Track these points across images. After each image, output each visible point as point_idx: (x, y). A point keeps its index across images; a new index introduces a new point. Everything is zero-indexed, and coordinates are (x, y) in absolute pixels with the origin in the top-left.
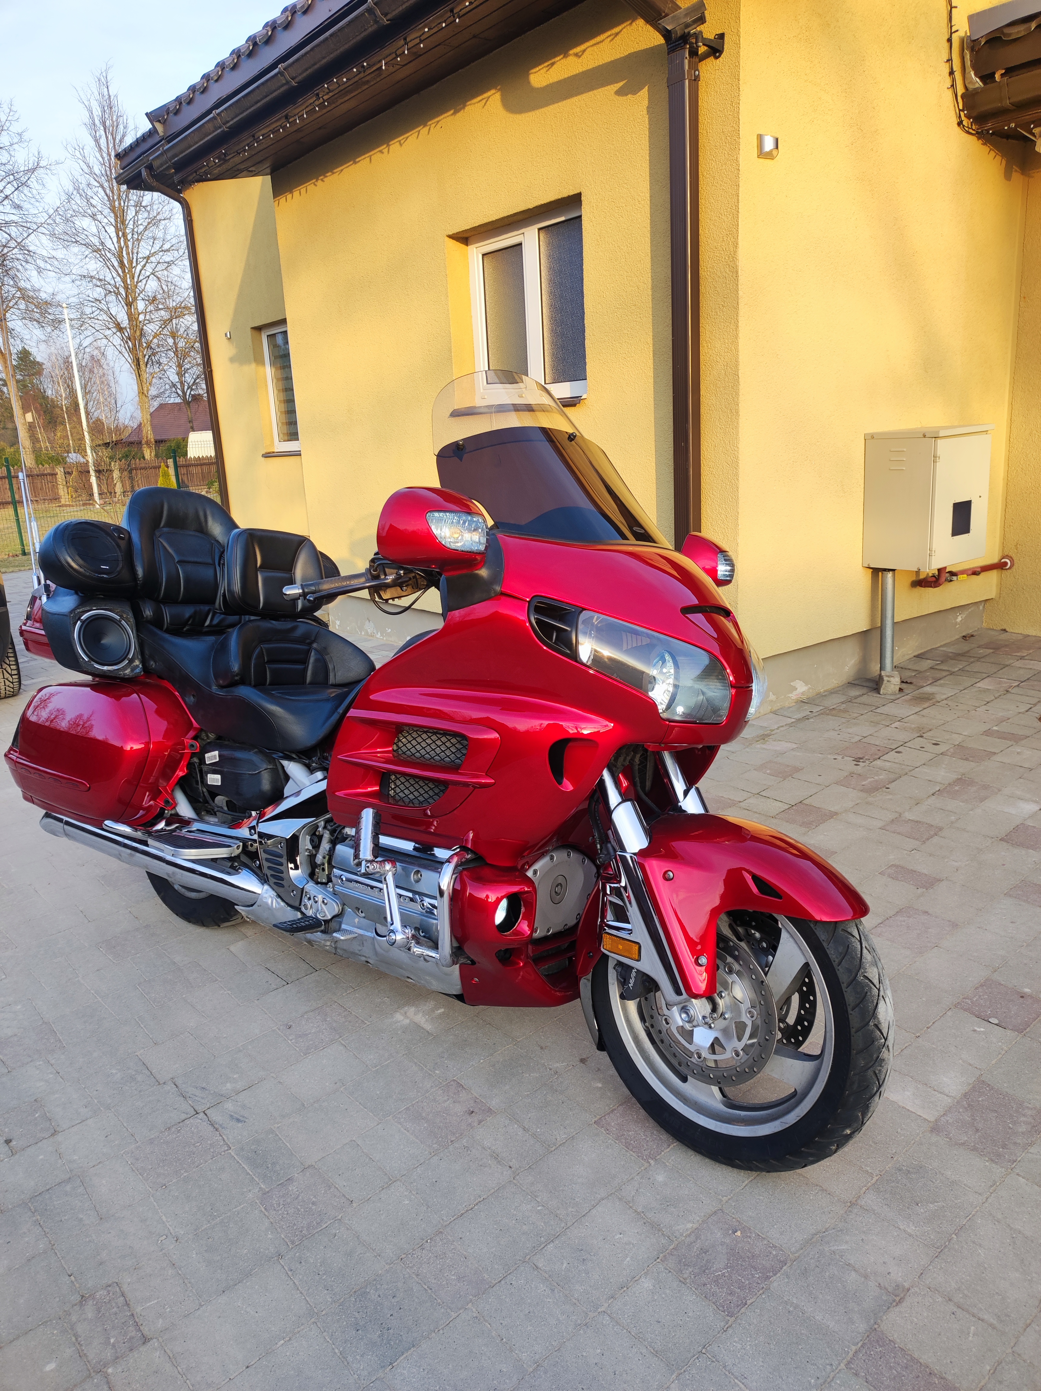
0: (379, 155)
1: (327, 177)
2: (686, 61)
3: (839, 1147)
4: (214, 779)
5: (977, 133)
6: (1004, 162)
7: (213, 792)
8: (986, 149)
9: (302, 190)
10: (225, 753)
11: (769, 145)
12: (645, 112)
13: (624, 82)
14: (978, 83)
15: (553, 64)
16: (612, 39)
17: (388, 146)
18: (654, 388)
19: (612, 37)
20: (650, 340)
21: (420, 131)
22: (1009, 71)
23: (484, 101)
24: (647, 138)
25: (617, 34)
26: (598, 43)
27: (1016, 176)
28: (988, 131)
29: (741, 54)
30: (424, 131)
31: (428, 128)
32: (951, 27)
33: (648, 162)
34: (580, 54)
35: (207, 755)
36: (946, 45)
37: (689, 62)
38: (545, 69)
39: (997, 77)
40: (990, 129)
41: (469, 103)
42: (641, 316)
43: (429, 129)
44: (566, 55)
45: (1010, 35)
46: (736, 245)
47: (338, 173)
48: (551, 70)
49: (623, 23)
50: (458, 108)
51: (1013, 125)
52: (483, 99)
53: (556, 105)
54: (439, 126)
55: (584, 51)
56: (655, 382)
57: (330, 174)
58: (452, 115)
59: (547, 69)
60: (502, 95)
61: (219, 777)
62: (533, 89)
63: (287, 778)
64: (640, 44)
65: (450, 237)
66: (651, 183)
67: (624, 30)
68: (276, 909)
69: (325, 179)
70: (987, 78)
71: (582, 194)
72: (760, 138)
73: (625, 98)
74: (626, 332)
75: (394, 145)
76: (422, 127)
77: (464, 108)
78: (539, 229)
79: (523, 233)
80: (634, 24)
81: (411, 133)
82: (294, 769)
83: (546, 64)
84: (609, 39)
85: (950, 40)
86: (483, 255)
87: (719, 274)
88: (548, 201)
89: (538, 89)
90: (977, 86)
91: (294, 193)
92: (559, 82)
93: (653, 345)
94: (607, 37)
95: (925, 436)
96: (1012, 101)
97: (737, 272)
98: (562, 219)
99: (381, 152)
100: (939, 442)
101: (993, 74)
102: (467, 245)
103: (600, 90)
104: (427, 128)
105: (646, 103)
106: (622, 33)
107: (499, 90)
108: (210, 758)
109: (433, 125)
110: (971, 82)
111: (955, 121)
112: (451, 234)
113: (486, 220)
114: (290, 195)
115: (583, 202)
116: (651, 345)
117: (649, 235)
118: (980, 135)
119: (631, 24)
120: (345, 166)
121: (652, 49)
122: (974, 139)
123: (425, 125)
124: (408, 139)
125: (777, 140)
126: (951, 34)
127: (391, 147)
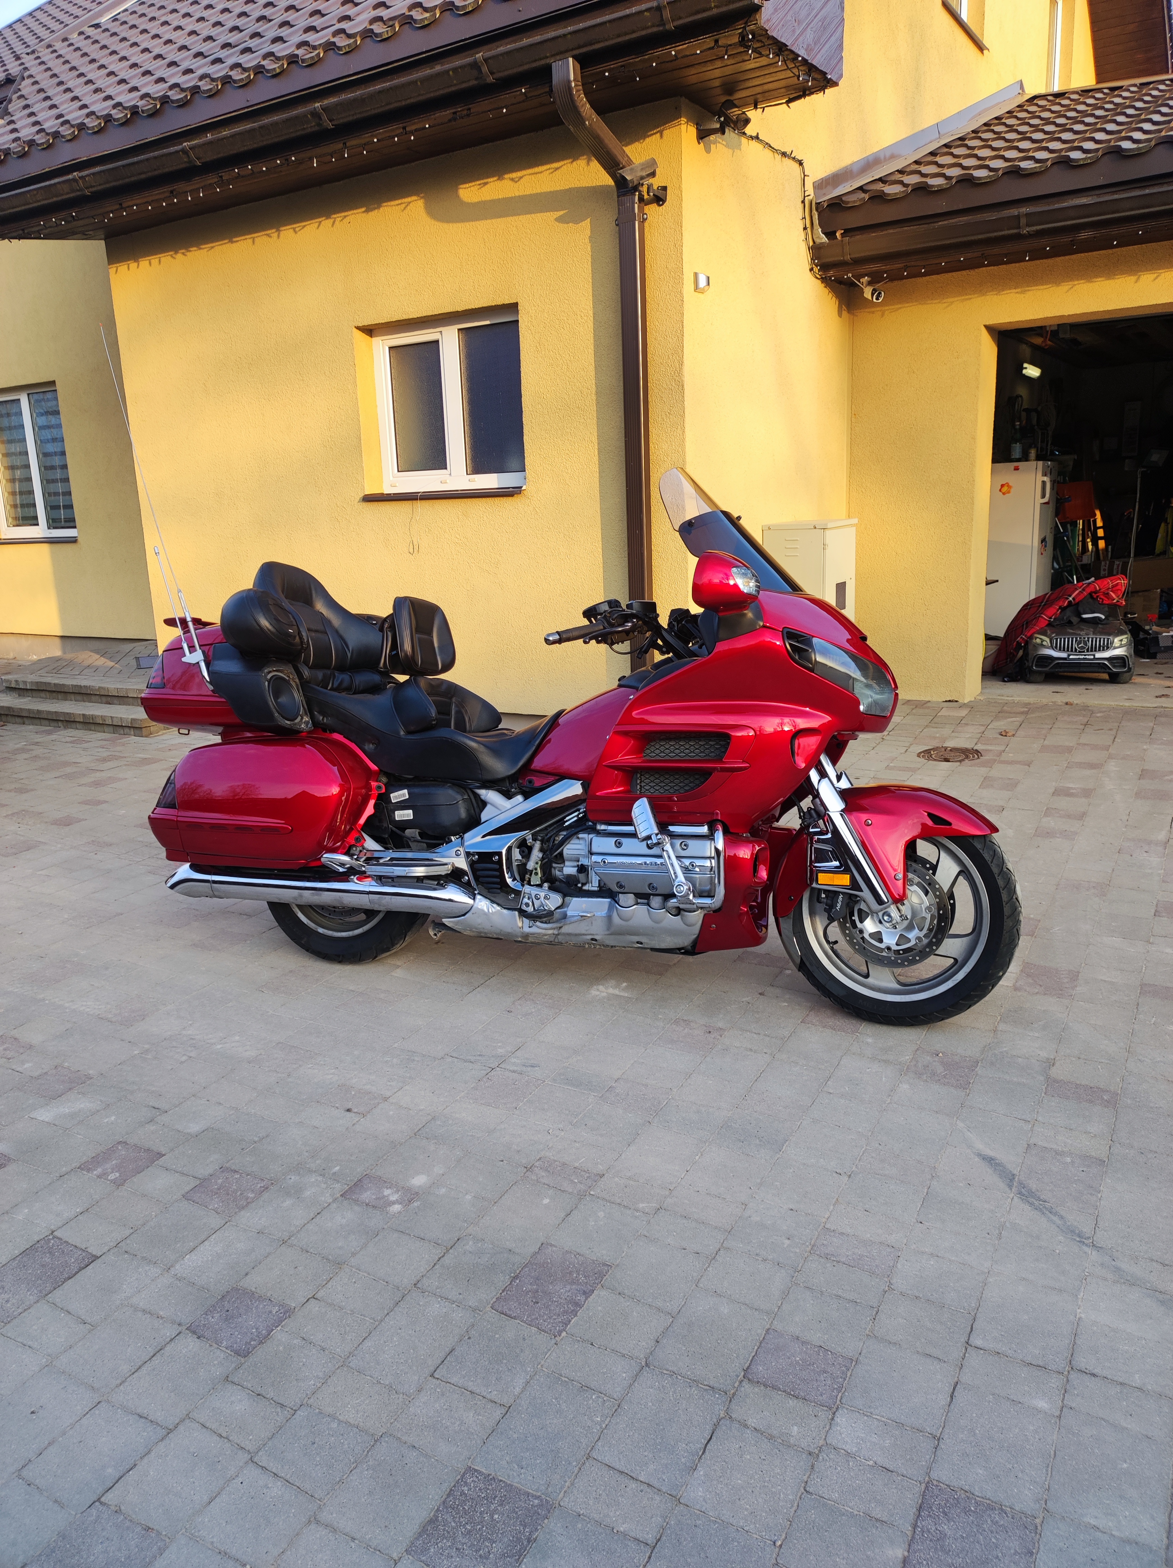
0: (265, 238)
1: (190, 251)
2: (636, 206)
3: (993, 987)
4: (404, 815)
5: (822, 278)
6: (837, 303)
7: (404, 825)
8: (826, 291)
9: (153, 261)
10: (416, 790)
11: (702, 283)
12: (587, 241)
13: (565, 212)
14: (824, 239)
15: (486, 184)
16: (552, 173)
17: (278, 230)
18: (600, 482)
19: (551, 171)
20: (595, 439)
21: (320, 222)
22: (847, 232)
23: (404, 206)
24: (590, 263)
25: (557, 169)
26: (536, 173)
27: (845, 313)
28: (830, 277)
29: (683, 205)
30: (326, 223)
31: (332, 220)
32: (804, 191)
33: (591, 284)
34: (517, 179)
35: (392, 795)
36: (801, 206)
37: (639, 206)
38: (477, 187)
39: (838, 234)
40: (833, 276)
41: (385, 204)
42: (585, 418)
43: (334, 222)
44: (501, 178)
45: (848, 202)
46: (681, 364)
47: (206, 250)
48: (483, 189)
49: (563, 160)
50: (372, 206)
51: (850, 275)
52: (402, 203)
53: (489, 221)
54: (346, 220)
55: (521, 178)
56: (601, 477)
57: (195, 248)
58: (364, 212)
59: (479, 187)
60: (426, 204)
61: (411, 812)
62: (462, 203)
63: (484, 804)
64: (582, 182)
65: (358, 328)
66: (594, 302)
67: (565, 167)
68: (493, 913)
69: (188, 254)
70: (830, 235)
71: (519, 304)
72: (696, 275)
73: (566, 225)
74: (568, 430)
75: (287, 232)
76: (324, 218)
77: (379, 207)
78: (459, 330)
79: (441, 332)
80: (575, 163)
81: (309, 222)
82: (490, 795)
83: (478, 182)
84: (548, 172)
85: (803, 202)
86: (390, 348)
87: (665, 386)
88: (480, 306)
89: (468, 203)
90: (823, 241)
91: (141, 263)
92: (493, 201)
93: (598, 444)
94: (546, 170)
95: (815, 528)
96: (852, 256)
97: (683, 386)
98: (488, 322)
99: (268, 235)
100: (827, 532)
101: (835, 232)
102: (371, 337)
103: (538, 215)
104: (330, 221)
105: (588, 232)
106: (562, 169)
107: (422, 198)
108: (396, 797)
109: (340, 219)
110: (818, 237)
111: (808, 267)
112: (361, 325)
113: (405, 317)
114: (136, 264)
115: (520, 312)
116: (596, 444)
117: (592, 347)
118: (824, 280)
119: (572, 162)
120: (217, 244)
121: (594, 188)
122: (819, 282)
123: (328, 217)
124: (305, 228)
125: (708, 278)
126: (805, 197)
127: (281, 233)
